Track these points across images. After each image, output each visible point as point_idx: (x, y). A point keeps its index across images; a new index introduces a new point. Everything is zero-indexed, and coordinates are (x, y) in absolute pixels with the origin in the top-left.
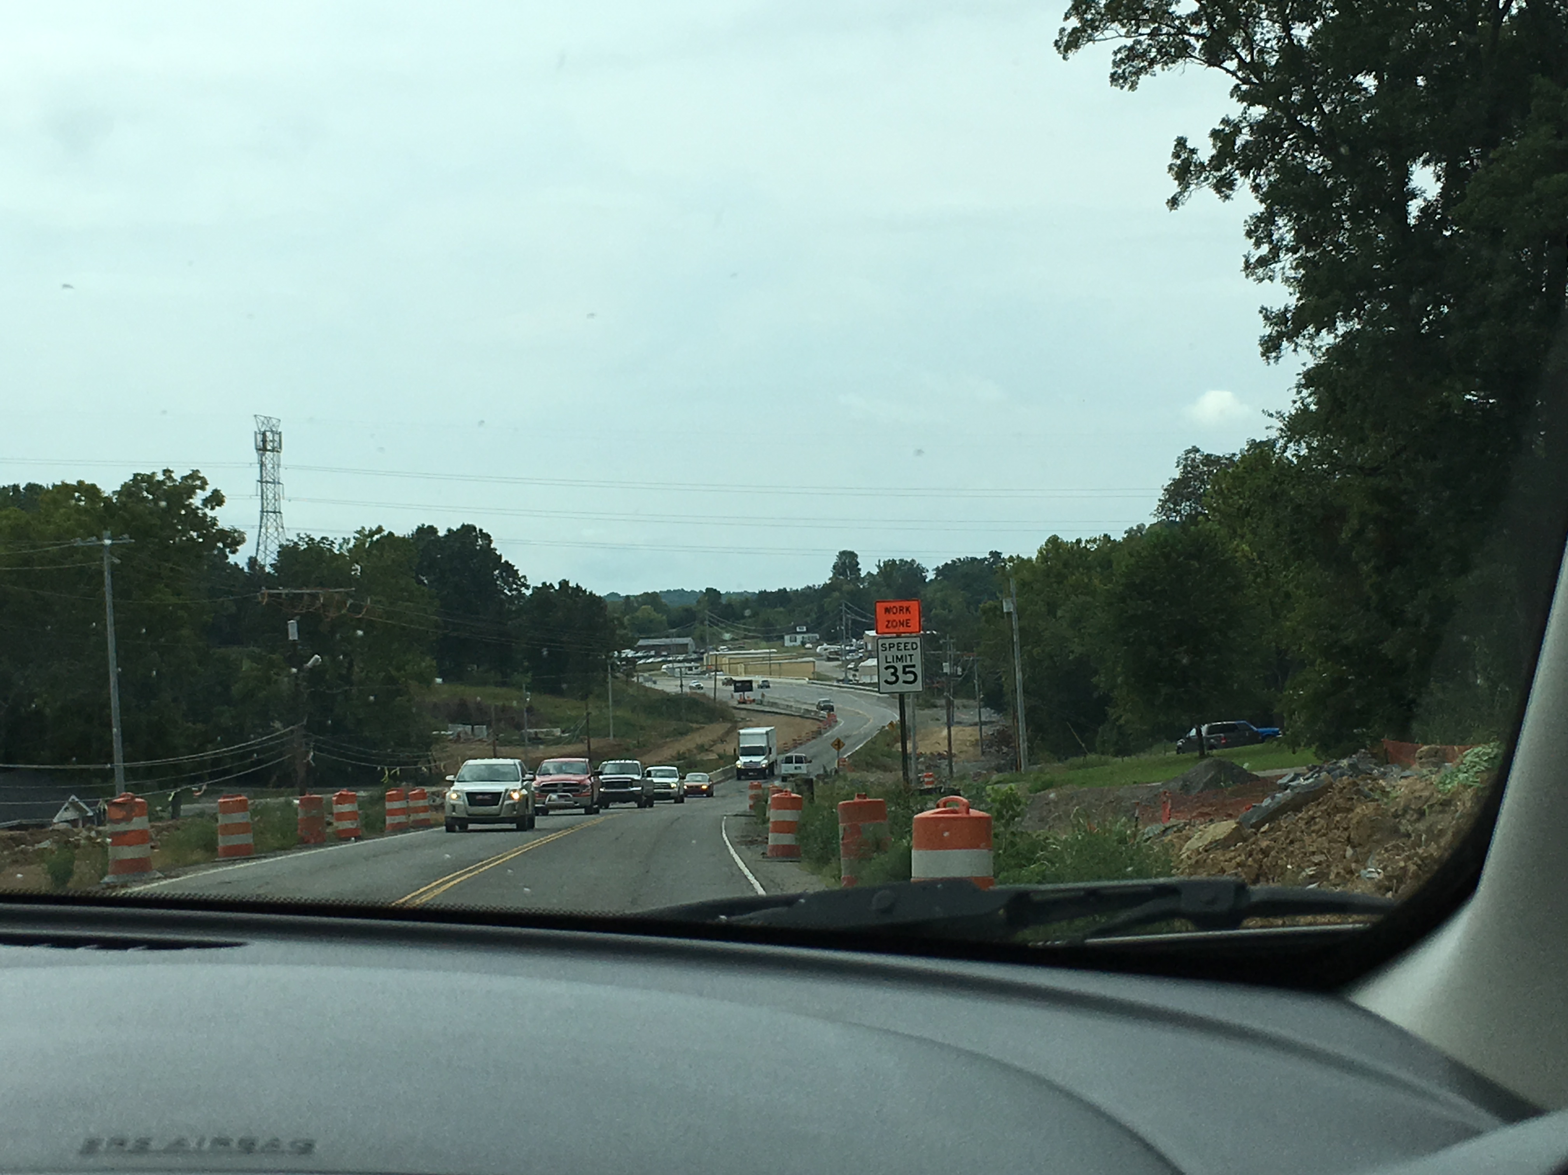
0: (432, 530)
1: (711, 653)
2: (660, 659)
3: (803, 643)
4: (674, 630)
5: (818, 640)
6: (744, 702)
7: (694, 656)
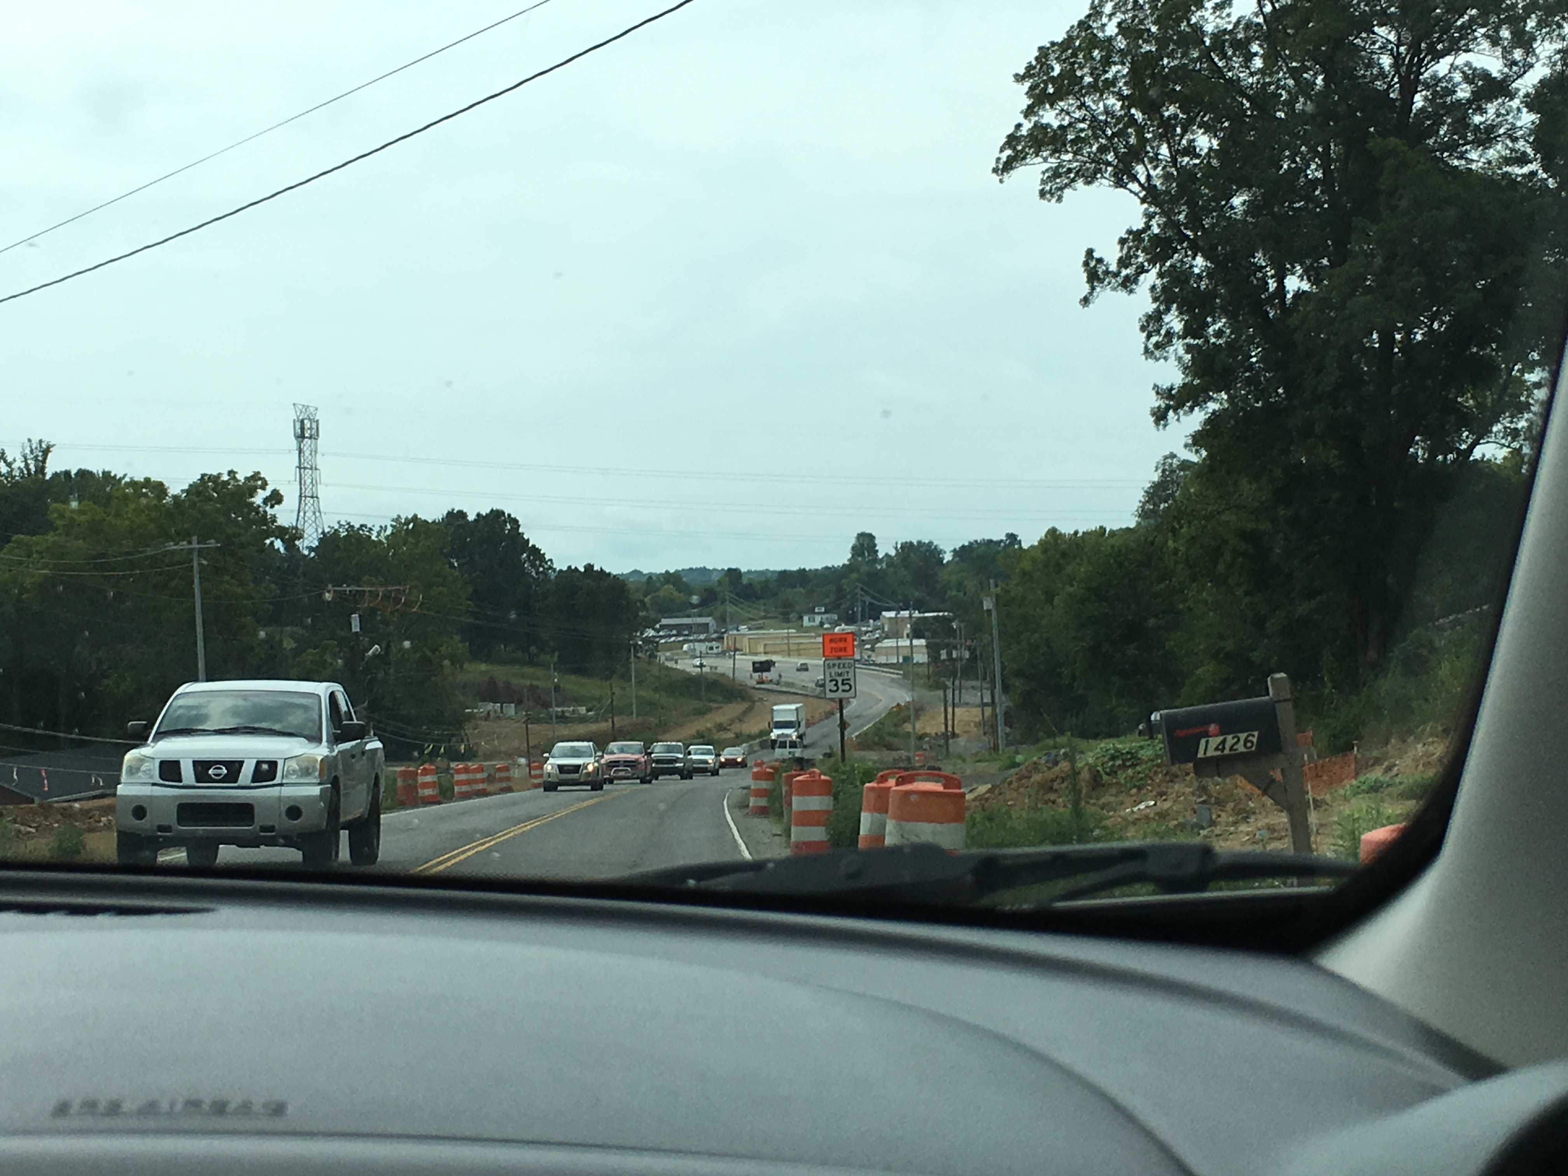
0: (462, 515)
1: (731, 633)
2: (681, 639)
3: (822, 624)
4: (695, 611)
5: (836, 621)
6: (762, 683)
7: (715, 636)
